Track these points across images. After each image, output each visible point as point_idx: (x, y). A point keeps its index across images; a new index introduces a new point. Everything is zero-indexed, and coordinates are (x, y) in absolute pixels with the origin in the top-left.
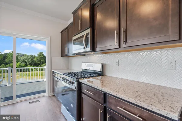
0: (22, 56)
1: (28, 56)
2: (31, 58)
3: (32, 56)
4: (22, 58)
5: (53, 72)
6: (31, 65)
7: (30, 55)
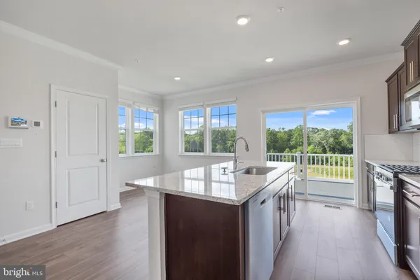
0: (316, 133)
1: (327, 132)
2: (332, 136)
3: (335, 131)
4: (317, 138)
5: (368, 165)
6: (333, 150)
7: (331, 130)
